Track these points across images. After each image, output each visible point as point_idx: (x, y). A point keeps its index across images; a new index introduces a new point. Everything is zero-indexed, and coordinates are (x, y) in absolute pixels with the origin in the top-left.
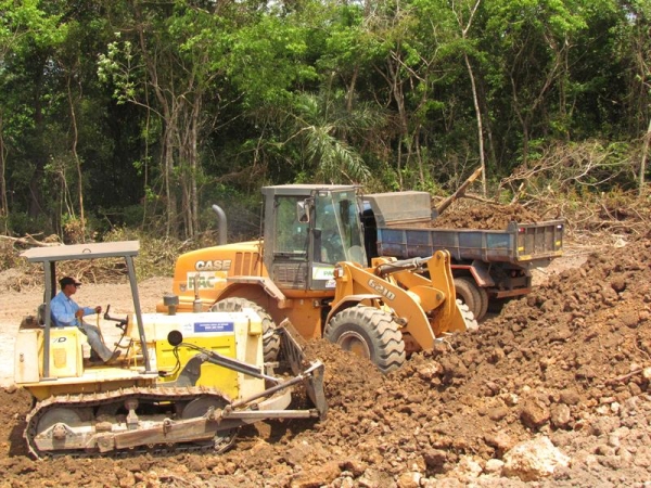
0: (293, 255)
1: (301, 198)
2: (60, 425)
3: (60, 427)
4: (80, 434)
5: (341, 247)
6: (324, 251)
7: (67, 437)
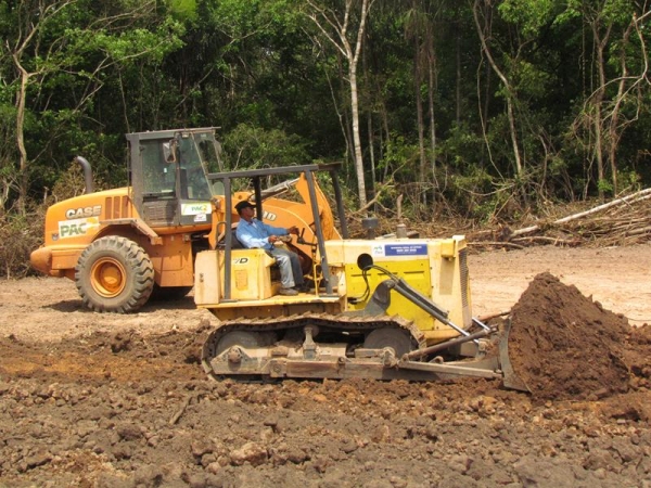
0: (161, 195)
1: (167, 140)
2: (236, 347)
3: (235, 350)
4: (256, 359)
5: (206, 184)
6: (190, 189)
7: (243, 361)
